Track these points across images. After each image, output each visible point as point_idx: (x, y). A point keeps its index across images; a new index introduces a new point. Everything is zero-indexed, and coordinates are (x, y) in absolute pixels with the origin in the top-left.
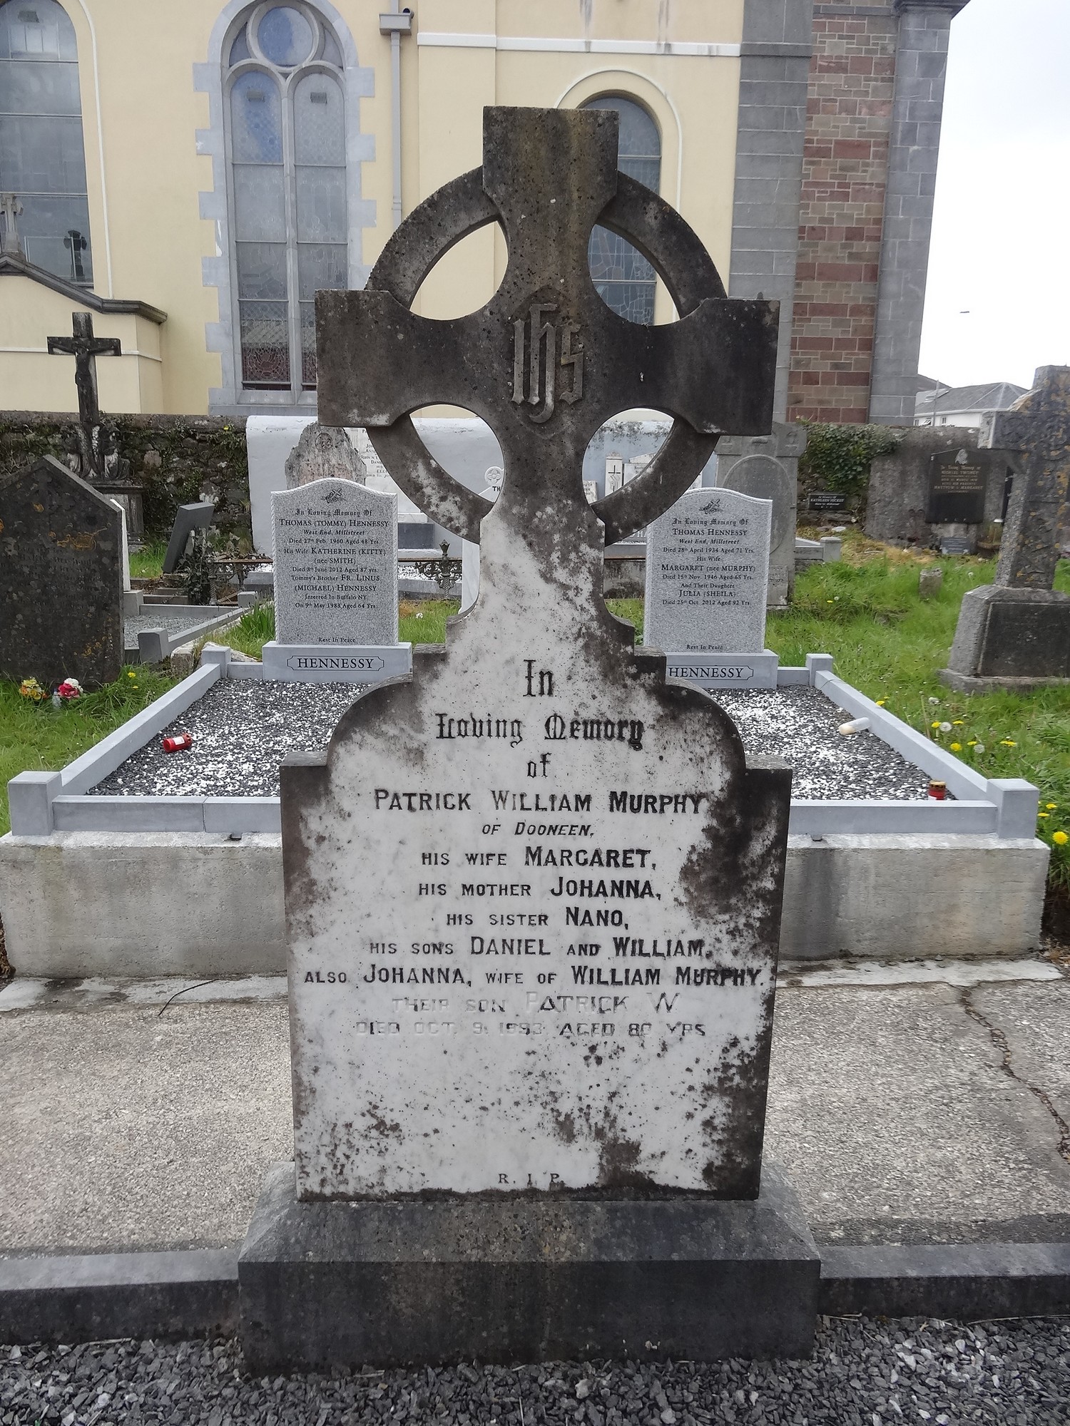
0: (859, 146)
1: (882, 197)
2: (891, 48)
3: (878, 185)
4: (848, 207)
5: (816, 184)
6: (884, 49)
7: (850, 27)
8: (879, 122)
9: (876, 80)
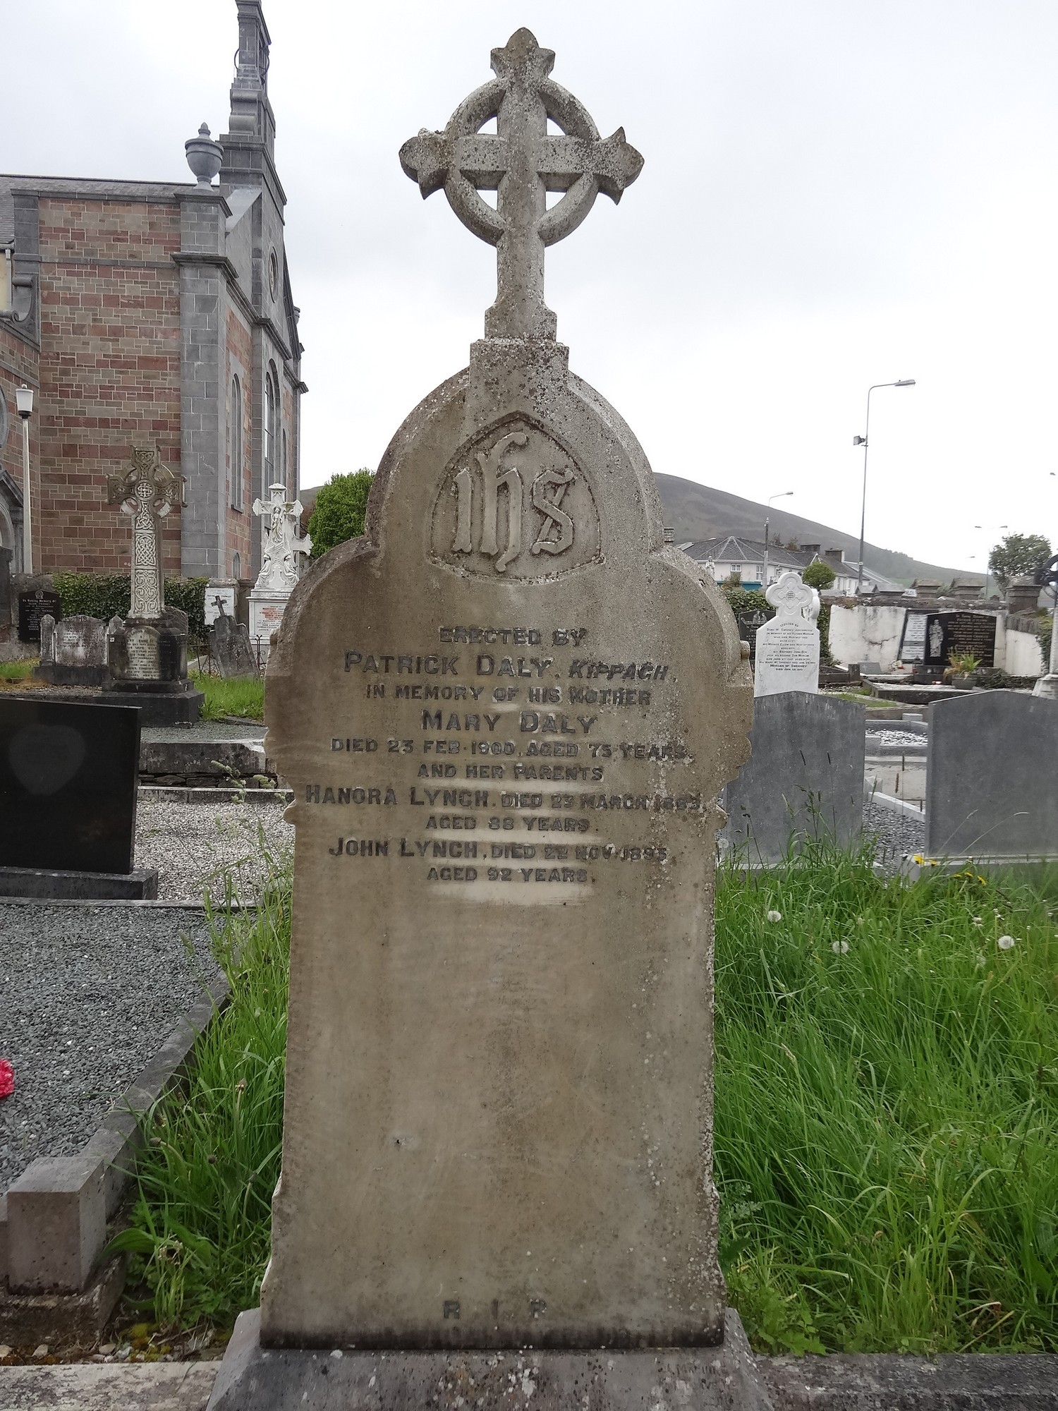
0: (157, 361)
1: (179, 398)
2: (176, 291)
3: (175, 390)
4: (153, 405)
5: (125, 388)
6: (171, 292)
7: (144, 276)
8: (172, 343)
9: (167, 313)
